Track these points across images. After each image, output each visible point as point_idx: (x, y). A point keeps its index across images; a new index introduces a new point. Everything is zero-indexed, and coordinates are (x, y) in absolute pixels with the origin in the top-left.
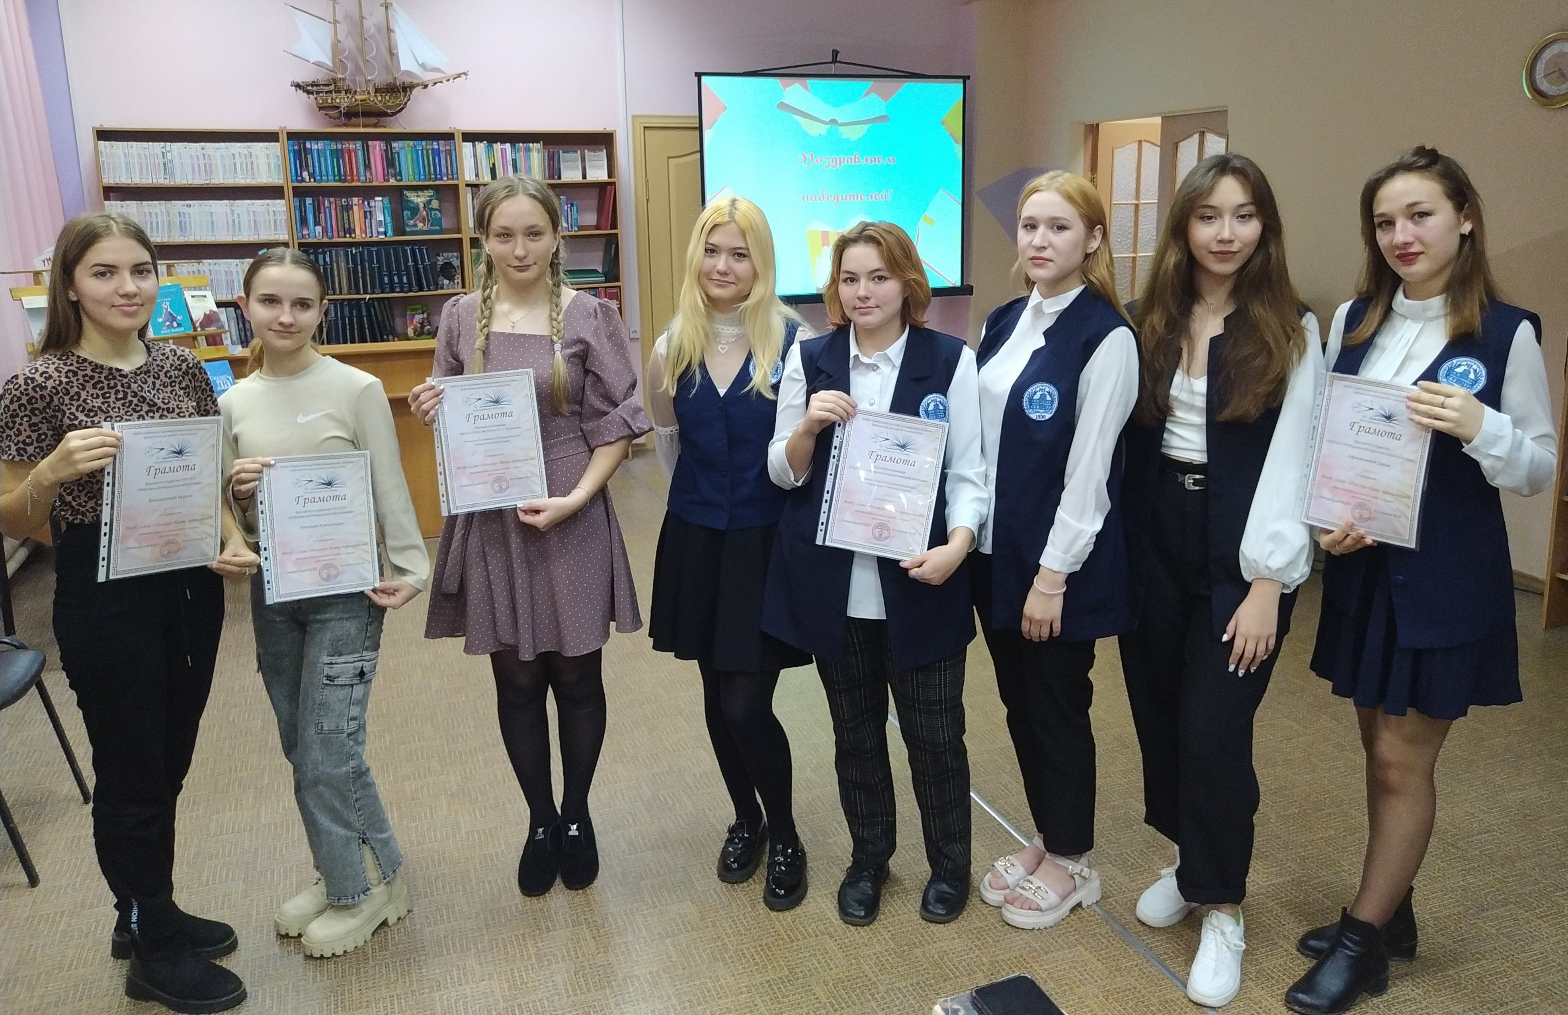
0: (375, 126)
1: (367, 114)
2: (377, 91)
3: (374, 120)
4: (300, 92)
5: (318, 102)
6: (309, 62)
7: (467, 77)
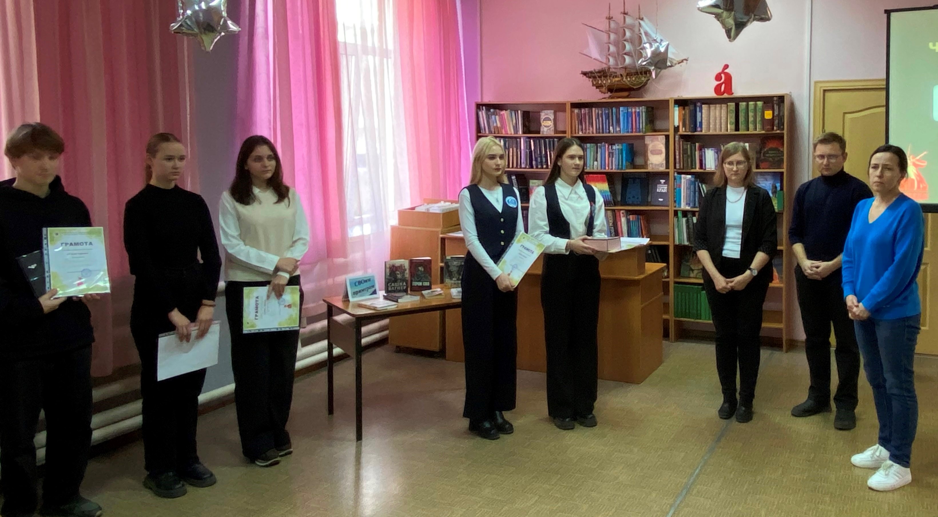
0: (627, 97)
1: (621, 90)
2: (627, 75)
3: (626, 94)
4: (585, 77)
5: (593, 83)
6: (591, 58)
7: (688, 61)
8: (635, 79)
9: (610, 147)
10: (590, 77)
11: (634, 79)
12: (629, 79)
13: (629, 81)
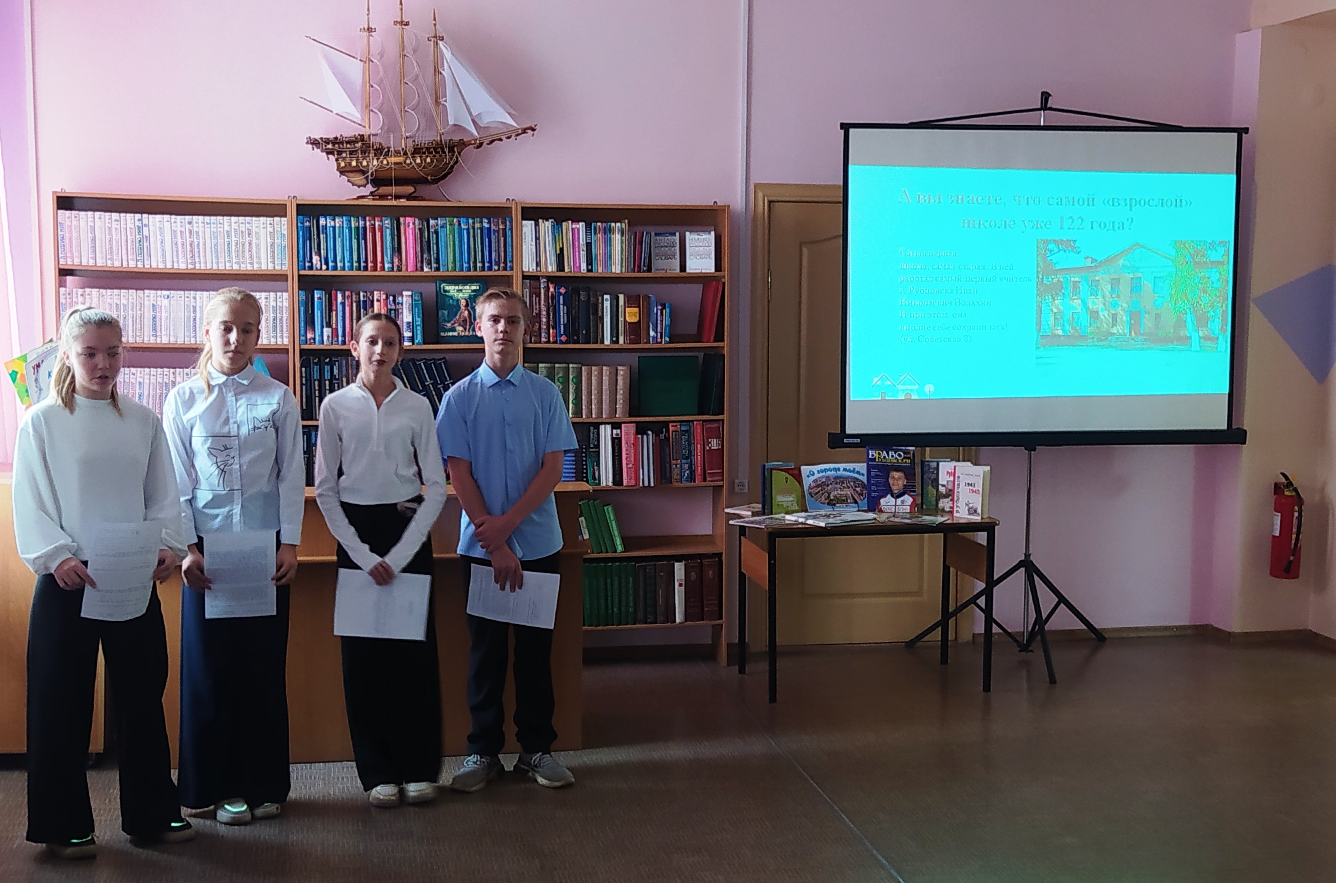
0: (410, 196)
1: (400, 181)
2: (416, 151)
3: (410, 190)
4: (318, 150)
5: (339, 165)
6: (332, 112)
7: (535, 132)
8: (432, 161)
9: (391, 298)
10: (330, 152)
11: (428, 160)
12: (418, 161)
13: (418, 165)
